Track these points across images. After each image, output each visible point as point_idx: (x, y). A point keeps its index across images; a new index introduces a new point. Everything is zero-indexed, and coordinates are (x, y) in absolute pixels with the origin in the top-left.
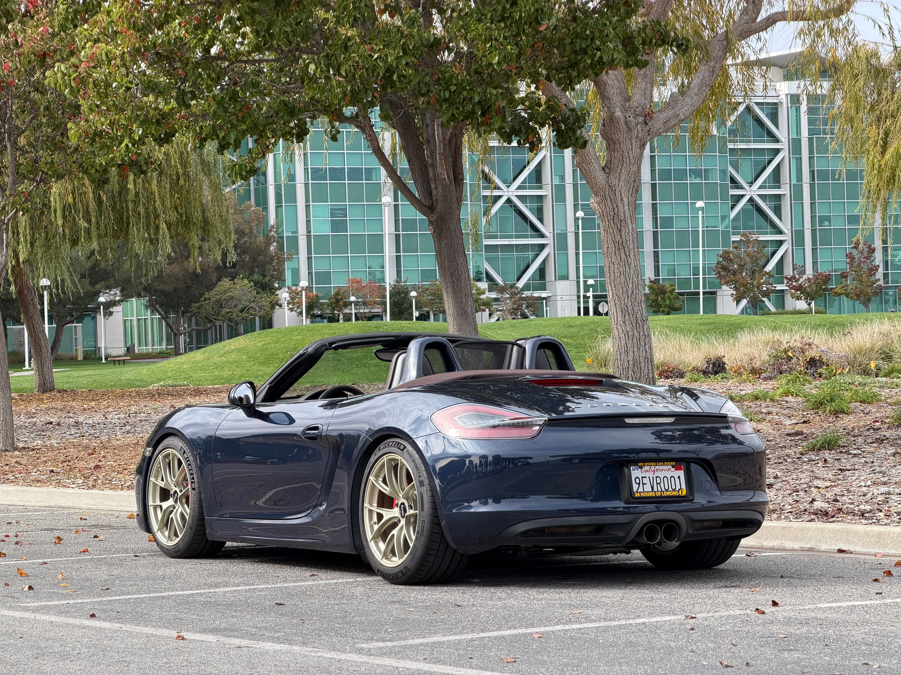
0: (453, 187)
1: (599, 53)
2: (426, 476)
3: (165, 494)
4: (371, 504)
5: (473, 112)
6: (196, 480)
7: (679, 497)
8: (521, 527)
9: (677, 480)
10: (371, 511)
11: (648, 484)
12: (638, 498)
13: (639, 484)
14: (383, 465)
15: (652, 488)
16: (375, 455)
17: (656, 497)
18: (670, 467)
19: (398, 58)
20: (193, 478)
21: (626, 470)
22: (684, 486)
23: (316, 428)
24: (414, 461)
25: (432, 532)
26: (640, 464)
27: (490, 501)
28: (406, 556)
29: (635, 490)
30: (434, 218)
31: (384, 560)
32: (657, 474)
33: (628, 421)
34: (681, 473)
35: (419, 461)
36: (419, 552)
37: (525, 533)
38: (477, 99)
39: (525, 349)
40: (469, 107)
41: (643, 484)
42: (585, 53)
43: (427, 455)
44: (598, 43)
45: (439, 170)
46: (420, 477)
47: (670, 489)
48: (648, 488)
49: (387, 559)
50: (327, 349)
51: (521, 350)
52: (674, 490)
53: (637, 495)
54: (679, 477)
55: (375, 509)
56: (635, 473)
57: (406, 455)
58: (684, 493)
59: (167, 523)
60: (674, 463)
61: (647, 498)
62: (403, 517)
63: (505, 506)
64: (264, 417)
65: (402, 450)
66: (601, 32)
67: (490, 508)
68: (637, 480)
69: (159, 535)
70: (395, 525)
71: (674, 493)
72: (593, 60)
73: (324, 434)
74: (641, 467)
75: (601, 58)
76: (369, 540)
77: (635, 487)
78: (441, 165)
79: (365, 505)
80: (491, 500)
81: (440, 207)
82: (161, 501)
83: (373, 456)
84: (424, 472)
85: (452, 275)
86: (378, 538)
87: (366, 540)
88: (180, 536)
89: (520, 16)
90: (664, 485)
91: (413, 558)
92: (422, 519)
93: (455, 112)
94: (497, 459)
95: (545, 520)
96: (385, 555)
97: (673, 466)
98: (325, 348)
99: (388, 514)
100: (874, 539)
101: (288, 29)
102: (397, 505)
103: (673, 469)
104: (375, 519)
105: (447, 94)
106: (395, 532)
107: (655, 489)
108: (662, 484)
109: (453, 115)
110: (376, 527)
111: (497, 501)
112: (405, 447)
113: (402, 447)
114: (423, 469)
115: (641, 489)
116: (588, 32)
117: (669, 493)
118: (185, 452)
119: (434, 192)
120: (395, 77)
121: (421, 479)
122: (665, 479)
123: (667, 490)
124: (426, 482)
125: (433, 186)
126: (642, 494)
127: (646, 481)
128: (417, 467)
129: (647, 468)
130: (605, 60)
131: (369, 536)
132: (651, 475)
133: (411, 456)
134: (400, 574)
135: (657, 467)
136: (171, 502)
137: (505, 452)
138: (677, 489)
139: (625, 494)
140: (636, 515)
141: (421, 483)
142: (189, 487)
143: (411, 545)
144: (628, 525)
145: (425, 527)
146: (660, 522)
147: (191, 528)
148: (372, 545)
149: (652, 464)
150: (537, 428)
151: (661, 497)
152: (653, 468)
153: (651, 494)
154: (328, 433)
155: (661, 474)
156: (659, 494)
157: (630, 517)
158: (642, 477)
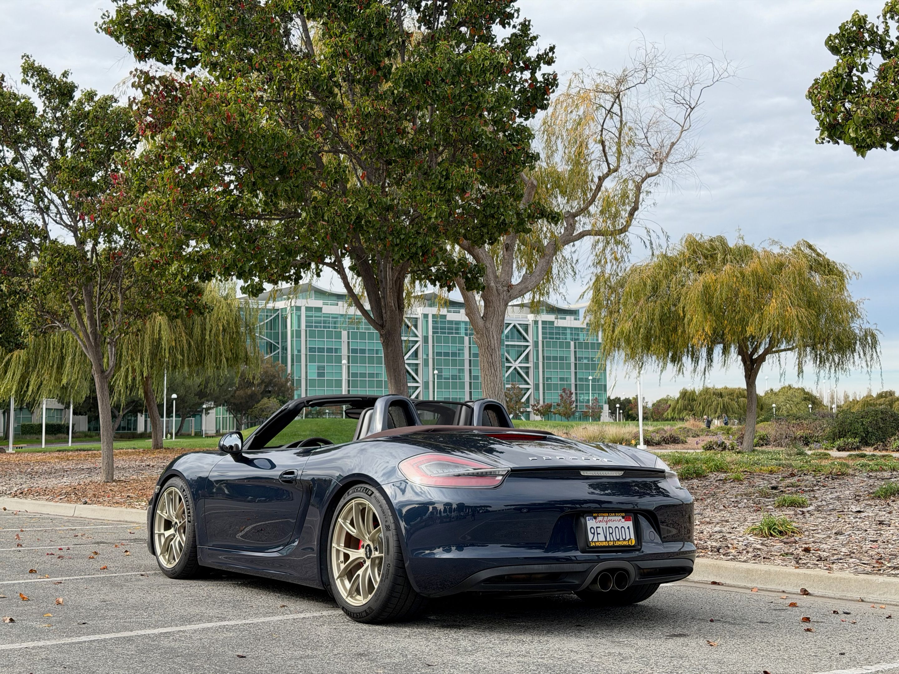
0: (397, 312)
1: (503, 217)
2: (392, 521)
3: (168, 525)
4: (338, 544)
5: (416, 253)
6: (191, 514)
7: (629, 546)
8: (485, 574)
9: (627, 530)
10: (338, 551)
11: (602, 534)
12: (593, 547)
13: (594, 534)
14: (351, 509)
15: (606, 537)
16: (344, 499)
17: (609, 547)
18: (621, 518)
19: (366, 209)
20: (189, 513)
21: (582, 520)
22: (633, 537)
23: (292, 473)
24: (381, 506)
25: (396, 576)
26: (594, 515)
28: (370, 596)
29: (590, 540)
30: (384, 332)
31: (349, 598)
32: (610, 524)
33: (583, 473)
34: (630, 524)
35: (386, 506)
36: (384, 594)
37: (489, 580)
38: (420, 244)
39: (473, 409)
40: (414, 250)
41: (598, 534)
42: (493, 217)
43: (394, 502)
44: (502, 210)
45: (389, 300)
46: (386, 521)
47: (621, 539)
48: (602, 538)
49: (352, 597)
50: (305, 406)
51: (470, 410)
52: (624, 540)
53: (593, 544)
54: (628, 528)
55: (342, 549)
56: (591, 523)
57: (374, 500)
58: (633, 543)
59: (167, 548)
60: (624, 514)
61: (601, 547)
62: (368, 558)
63: (468, 553)
64: (249, 462)
65: (370, 495)
66: (503, 203)
67: (453, 555)
68: (592, 530)
69: (161, 558)
70: (360, 565)
71: (625, 543)
72: (498, 221)
73: (298, 478)
74: (595, 518)
75: (504, 220)
76: (336, 578)
77: (590, 536)
78: (390, 296)
79: (333, 545)
80: (454, 547)
81: (388, 325)
82: (165, 530)
83: (342, 499)
84: (391, 517)
85: (395, 370)
86: (344, 576)
87: (333, 577)
88: (177, 561)
89: (452, 186)
90: (616, 535)
91: (377, 600)
92: (388, 563)
93: (404, 253)
94: (461, 506)
96: (350, 594)
97: (623, 517)
98: (303, 405)
99: (354, 555)
100: (743, 574)
101: (288, 189)
102: (363, 546)
103: (623, 520)
104: (342, 558)
105: (398, 241)
106: (360, 572)
107: (608, 539)
108: (614, 534)
109: (402, 255)
110: (343, 566)
111: (460, 548)
112: (373, 493)
113: (370, 493)
114: (390, 514)
115: (595, 539)
116: (495, 203)
117: (620, 543)
118: (184, 490)
119: (384, 315)
120: (363, 222)
121: (387, 524)
122: (617, 529)
123: (618, 540)
124: (392, 526)
125: (384, 311)
126: (597, 544)
127: (600, 530)
128: (384, 513)
129: (600, 518)
130: (507, 222)
131: (336, 574)
132: (603, 525)
133: (378, 501)
134: (364, 614)
135: (610, 518)
136: (172, 531)
137: (468, 501)
138: (628, 538)
139: (581, 544)
140: (591, 564)
141: (388, 528)
142: (186, 520)
143: (376, 587)
144: (583, 574)
145: (390, 571)
146: (612, 571)
147: (185, 554)
148: (338, 583)
149: (605, 514)
150: (500, 478)
151: (613, 546)
152: (606, 518)
153: (604, 544)
154: (302, 478)
155: (613, 524)
156: (611, 544)
157: (587, 566)
158: (597, 527)
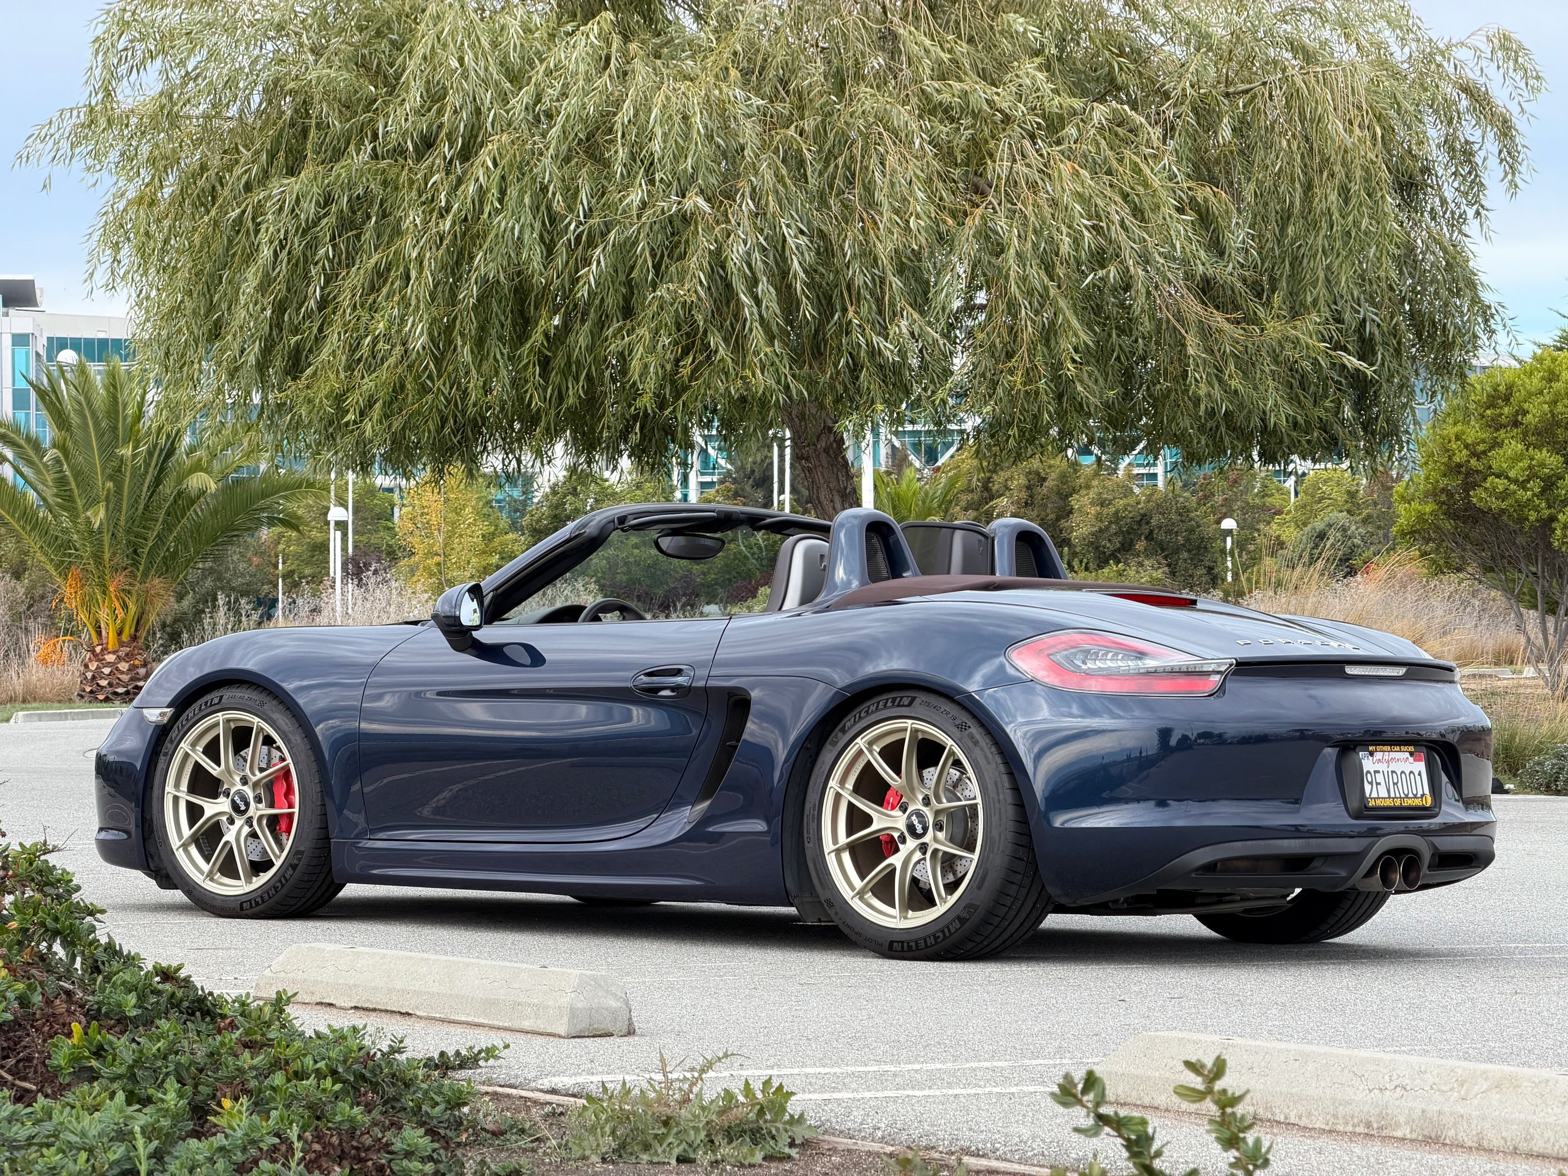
7: (1424, 808)
8: (1202, 857)
9: (1418, 778)
11: (1383, 783)
12: (1373, 808)
13: (1371, 783)
15: (1389, 791)
17: (1394, 808)
18: (1408, 754)
21: (1357, 758)
22: (1427, 791)
23: (678, 672)
26: (1371, 748)
29: (1368, 795)
32: (1393, 766)
33: (1350, 670)
34: (1421, 766)
41: (1377, 784)
47: (1411, 795)
48: (1384, 793)
50: (617, 529)
52: (1416, 796)
53: (1371, 803)
54: (1420, 774)
56: (1368, 764)
58: (1429, 802)
60: (1412, 749)
61: (1384, 808)
68: (1370, 776)
71: (1418, 802)
73: (698, 683)
74: (1372, 754)
77: (1367, 787)
90: (1403, 788)
95: (1239, 844)
97: (1411, 754)
98: (611, 526)
103: (1411, 759)
107: (1392, 795)
108: (1400, 785)
115: (1374, 795)
117: (1410, 802)
122: (1403, 776)
123: (1407, 796)
126: (1378, 802)
127: (1380, 778)
129: (1378, 755)
132: (1382, 767)
135: (1393, 755)
138: (1420, 793)
139: (1355, 803)
140: (1371, 840)
144: (1355, 858)
146: (1397, 852)
149: (1385, 748)
150: (1217, 678)
151: (1401, 808)
152: (1386, 756)
153: (1388, 803)
154: (713, 683)
155: (1398, 768)
156: (1398, 803)
157: (1362, 843)
158: (1376, 772)
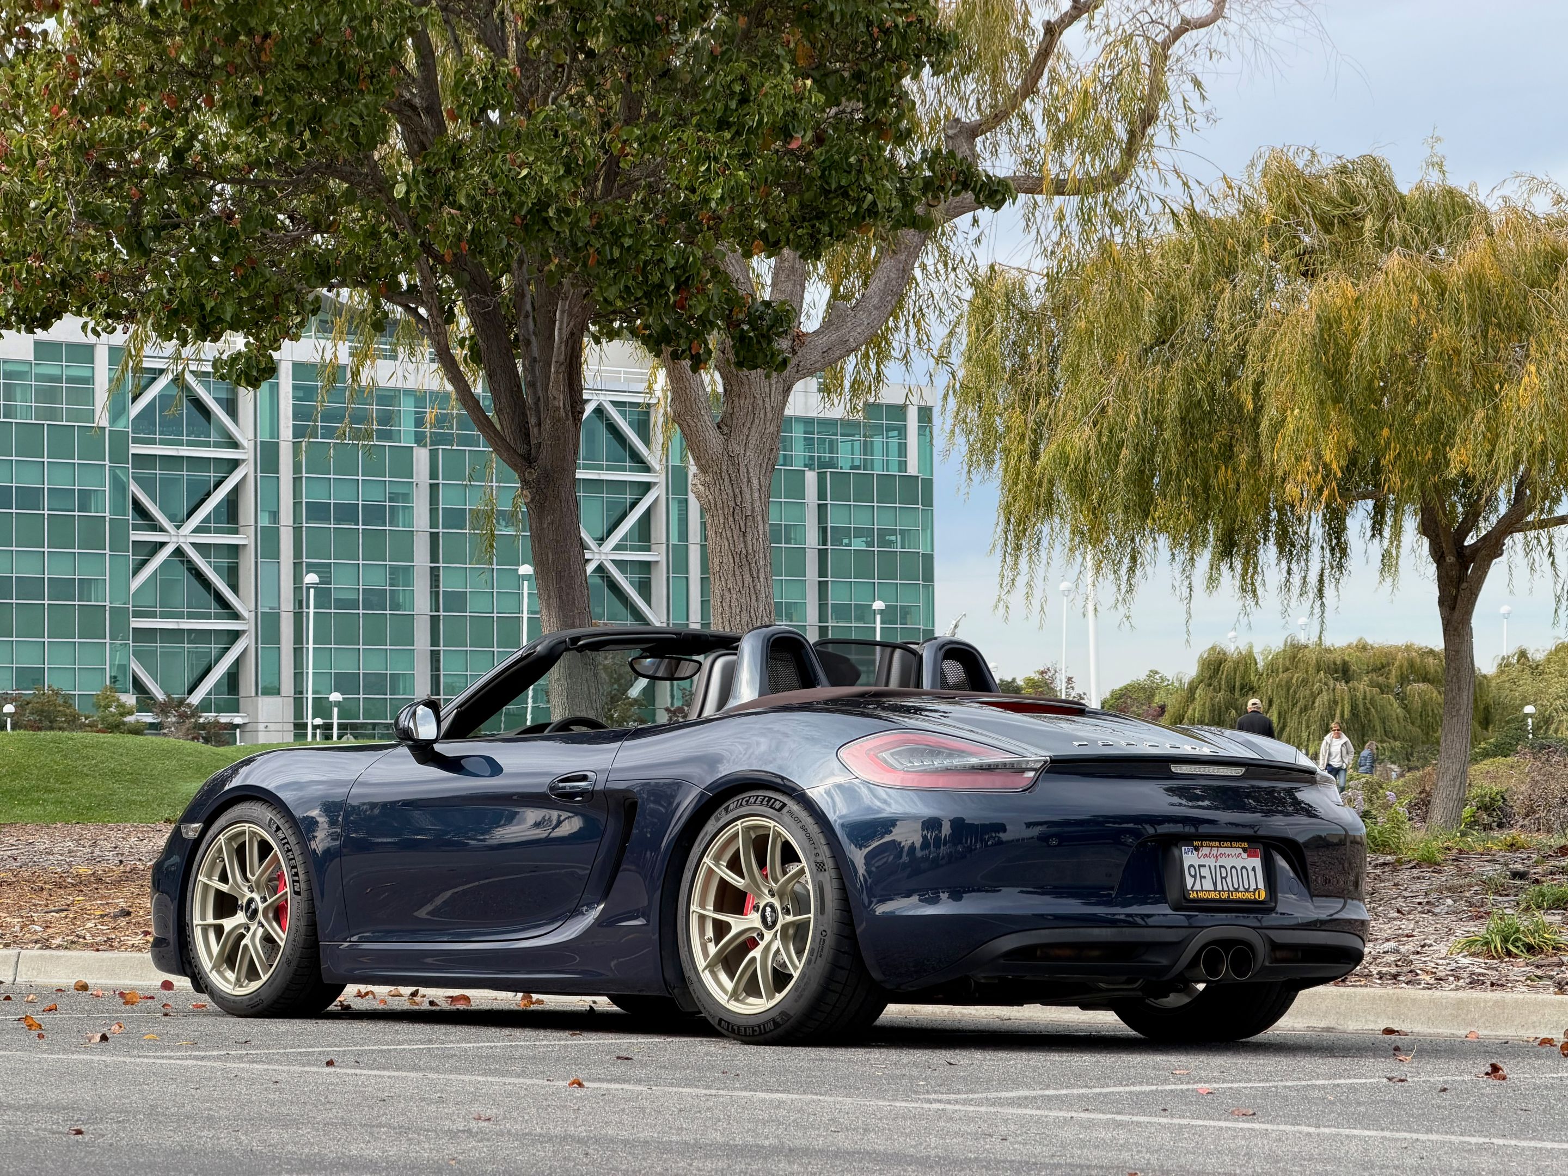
0: (569, 422)
1: (870, 197)
2: (828, 854)
3: (225, 905)
4: (702, 905)
5: (662, 285)
6: (302, 877)
7: (1255, 902)
8: (1007, 943)
9: (1251, 874)
10: (702, 918)
11: (1209, 876)
12: (1194, 901)
13: (1195, 877)
14: (736, 835)
15: (1215, 884)
16: (718, 820)
17: (1220, 901)
18: (1240, 851)
19: (558, 179)
20: (296, 874)
21: (1176, 852)
22: (1261, 885)
23: (584, 778)
24: (804, 828)
25: (838, 951)
26: (1195, 843)
27: (944, 896)
28: (779, 997)
29: (1189, 887)
30: (532, 475)
31: (732, 1002)
32: (1221, 861)
33: (1176, 769)
34: (1257, 862)
35: (813, 828)
36: (814, 986)
37: (1013, 954)
38: (671, 263)
39: (921, 657)
40: (655, 278)
41: (1202, 877)
42: (845, 195)
43: (831, 817)
44: (869, 179)
45: (552, 391)
46: (817, 855)
47: (1241, 889)
48: (1208, 885)
49: (737, 1000)
50: (567, 649)
51: (915, 660)
52: (1247, 890)
53: (1193, 895)
54: (1254, 869)
55: (712, 914)
56: (1190, 858)
57: (787, 819)
58: (1263, 896)
59: (229, 958)
60: (1246, 845)
61: (1207, 901)
62: (769, 928)
64: (453, 765)
65: (779, 810)
66: (872, 160)
67: (943, 908)
68: (1192, 870)
69: (215, 978)
70: (753, 943)
71: (1248, 896)
72: (859, 207)
73: (599, 787)
74: (1197, 849)
75: (874, 203)
76: (700, 969)
77: (1189, 882)
78: (557, 382)
79: (693, 908)
80: (946, 895)
81: (545, 456)
82: (216, 917)
83: (712, 819)
84: (825, 848)
85: (559, 575)
86: (718, 966)
87: (695, 968)
88: (264, 978)
90: (1233, 882)
91: (800, 997)
92: (822, 928)
93: (631, 283)
94: (958, 824)
95: (1047, 931)
96: (735, 995)
97: (1245, 850)
98: (563, 646)
99: (737, 924)
102: (756, 908)
103: (1245, 855)
104: (710, 933)
105: (616, 254)
106: (756, 953)
107: (1219, 888)
108: (1229, 879)
109: (626, 287)
110: (713, 949)
111: (956, 896)
112: (784, 805)
113: (778, 805)
114: (823, 841)
115: (1197, 887)
116: (852, 160)
117: (1239, 895)
118: (278, 829)
119: (534, 431)
120: (551, 212)
121: (819, 859)
122: (1234, 871)
123: (1237, 890)
124: (829, 863)
125: (533, 421)
126: (1201, 895)
127: (1205, 872)
128: (810, 839)
129: (1205, 850)
130: (880, 209)
131: (701, 963)
132: (1210, 862)
133: (797, 820)
134: (771, 1026)
135: (1221, 850)
136: (240, 917)
137: (973, 814)
138: (1253, 887)
139: (1173, 894)
140: (1191, 930)
141: (820, 867)
142: (288, 889)
143: (794, 976)
144: (1175, 948)
145: (827, 943)
146: (1226, 944)
147: (289, 962)
148: (707, 977)
149: (1213, 844)
150: (1031, 774)
151: (1228, 901)
152: (1214, 851)
153: (1213, 895)
154: (609, 785)
155: (1228, 863)
156: (1225, 896)
157: (1183, 933)
158: (1200, 866)
